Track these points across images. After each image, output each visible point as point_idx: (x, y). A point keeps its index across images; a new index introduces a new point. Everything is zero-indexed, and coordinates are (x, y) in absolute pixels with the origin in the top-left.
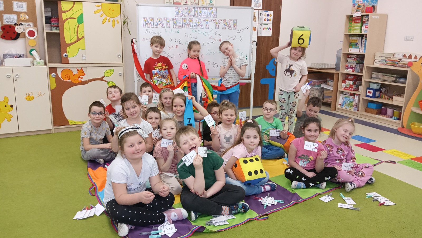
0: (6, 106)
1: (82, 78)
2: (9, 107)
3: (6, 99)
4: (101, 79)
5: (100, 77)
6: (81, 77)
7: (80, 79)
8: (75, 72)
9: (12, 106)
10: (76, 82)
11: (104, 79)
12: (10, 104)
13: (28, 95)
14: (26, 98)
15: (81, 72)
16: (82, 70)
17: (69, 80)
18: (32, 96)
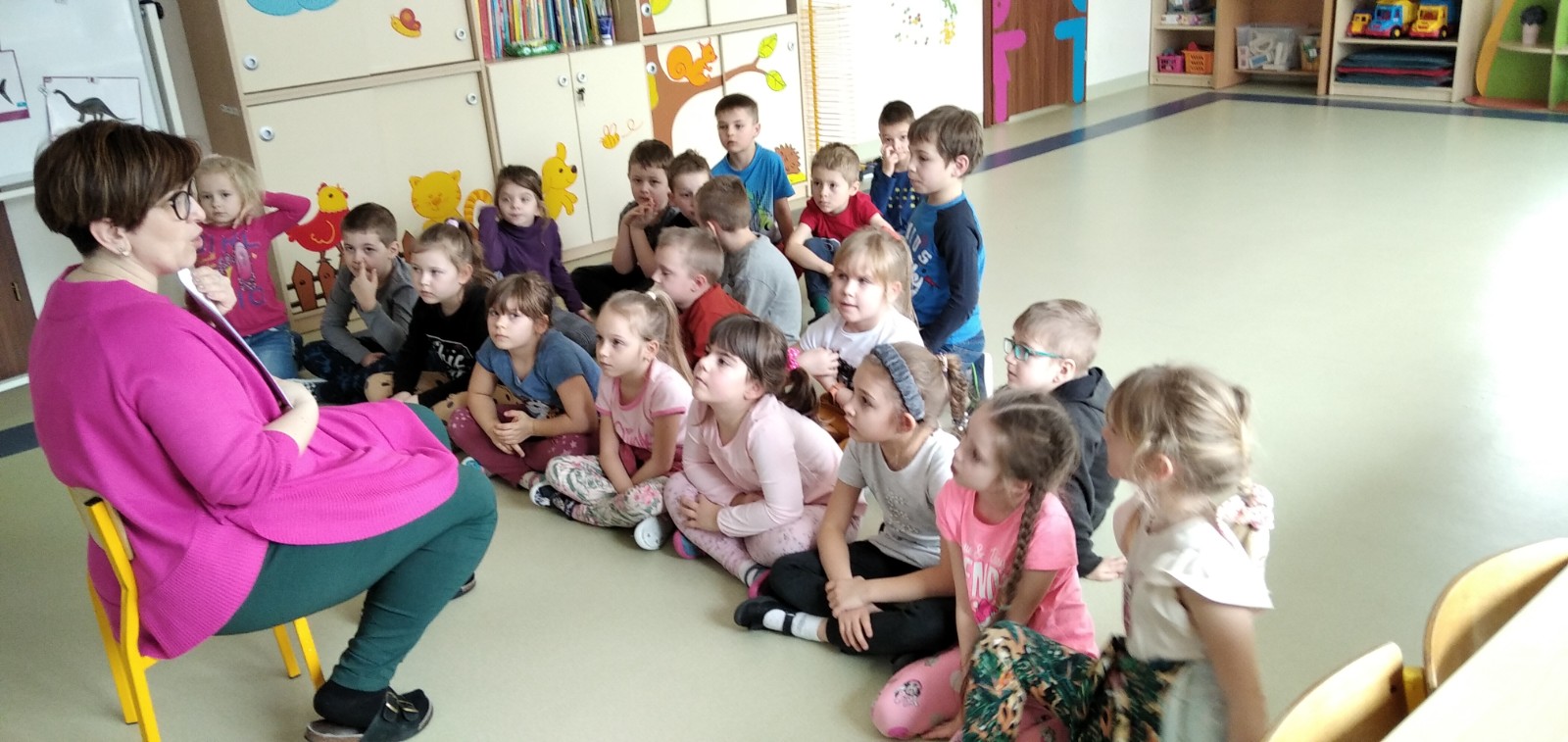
0: (561, 171)
1: (710, 69)
2: (568, 172)
3: (561, 148)
4: (752, 68)
5: (750, 61)
6: (709, 65)
7: (706, 73)
8: (696, 53)
9: (574, 170)
10: (698, 82)
11: (758, 66)
12: (569, 162)
13: (606, 132)
14: (604, 142)
15: (709, 53)
16: (710, 45)
17: (685, 80)
18: (617, 135)
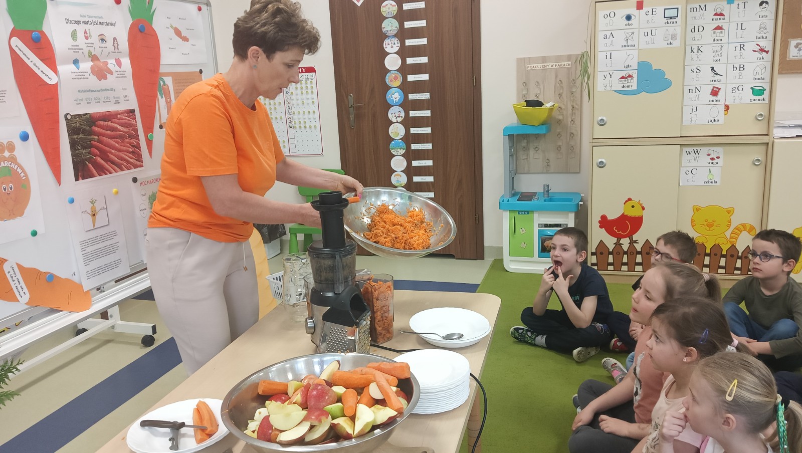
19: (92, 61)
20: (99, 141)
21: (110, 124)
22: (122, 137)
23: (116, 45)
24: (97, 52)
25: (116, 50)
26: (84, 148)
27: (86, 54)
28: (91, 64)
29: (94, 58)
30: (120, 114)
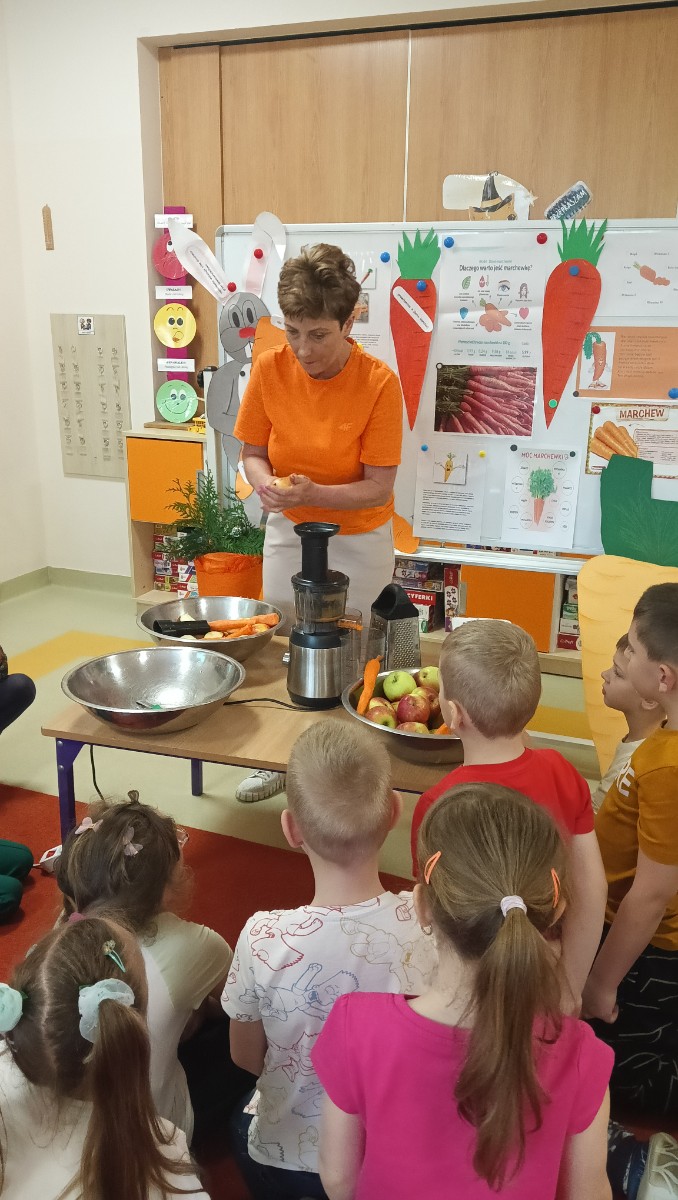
19: (486, 310)
20: (473, 396)
21: (494, 380)
22: (508, 397)
23: (524, 292)
24: (494, 301)
25: (524, 298)
26: (453, 400)
27: (478, 303)
28: (484, 312)
29: (489, 307)
30: (511, 371)
